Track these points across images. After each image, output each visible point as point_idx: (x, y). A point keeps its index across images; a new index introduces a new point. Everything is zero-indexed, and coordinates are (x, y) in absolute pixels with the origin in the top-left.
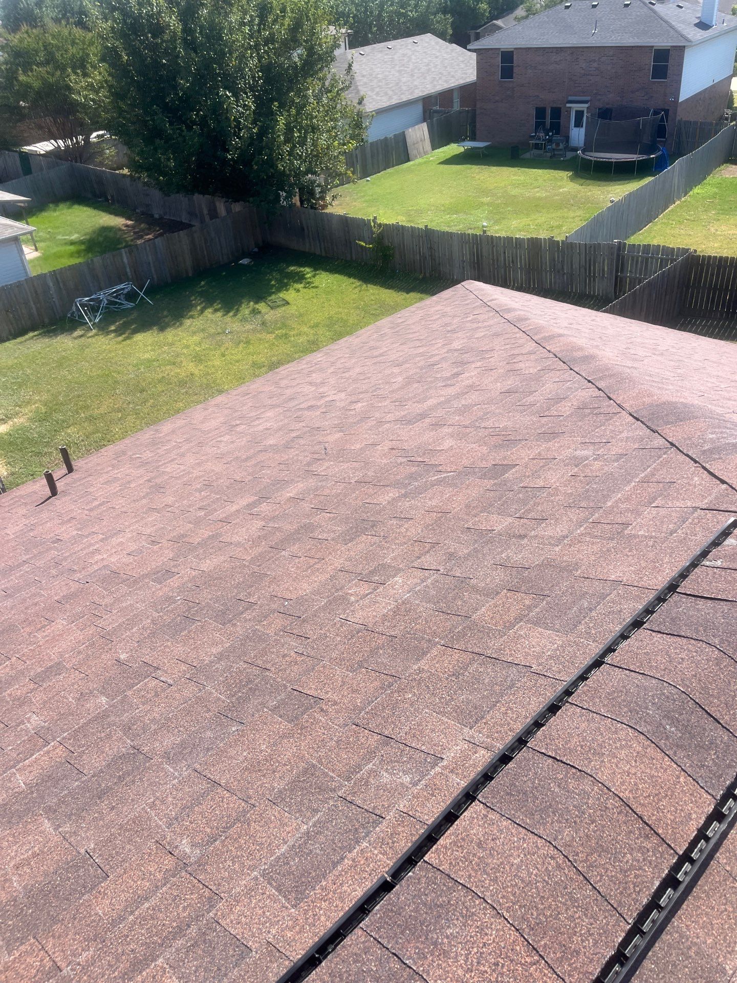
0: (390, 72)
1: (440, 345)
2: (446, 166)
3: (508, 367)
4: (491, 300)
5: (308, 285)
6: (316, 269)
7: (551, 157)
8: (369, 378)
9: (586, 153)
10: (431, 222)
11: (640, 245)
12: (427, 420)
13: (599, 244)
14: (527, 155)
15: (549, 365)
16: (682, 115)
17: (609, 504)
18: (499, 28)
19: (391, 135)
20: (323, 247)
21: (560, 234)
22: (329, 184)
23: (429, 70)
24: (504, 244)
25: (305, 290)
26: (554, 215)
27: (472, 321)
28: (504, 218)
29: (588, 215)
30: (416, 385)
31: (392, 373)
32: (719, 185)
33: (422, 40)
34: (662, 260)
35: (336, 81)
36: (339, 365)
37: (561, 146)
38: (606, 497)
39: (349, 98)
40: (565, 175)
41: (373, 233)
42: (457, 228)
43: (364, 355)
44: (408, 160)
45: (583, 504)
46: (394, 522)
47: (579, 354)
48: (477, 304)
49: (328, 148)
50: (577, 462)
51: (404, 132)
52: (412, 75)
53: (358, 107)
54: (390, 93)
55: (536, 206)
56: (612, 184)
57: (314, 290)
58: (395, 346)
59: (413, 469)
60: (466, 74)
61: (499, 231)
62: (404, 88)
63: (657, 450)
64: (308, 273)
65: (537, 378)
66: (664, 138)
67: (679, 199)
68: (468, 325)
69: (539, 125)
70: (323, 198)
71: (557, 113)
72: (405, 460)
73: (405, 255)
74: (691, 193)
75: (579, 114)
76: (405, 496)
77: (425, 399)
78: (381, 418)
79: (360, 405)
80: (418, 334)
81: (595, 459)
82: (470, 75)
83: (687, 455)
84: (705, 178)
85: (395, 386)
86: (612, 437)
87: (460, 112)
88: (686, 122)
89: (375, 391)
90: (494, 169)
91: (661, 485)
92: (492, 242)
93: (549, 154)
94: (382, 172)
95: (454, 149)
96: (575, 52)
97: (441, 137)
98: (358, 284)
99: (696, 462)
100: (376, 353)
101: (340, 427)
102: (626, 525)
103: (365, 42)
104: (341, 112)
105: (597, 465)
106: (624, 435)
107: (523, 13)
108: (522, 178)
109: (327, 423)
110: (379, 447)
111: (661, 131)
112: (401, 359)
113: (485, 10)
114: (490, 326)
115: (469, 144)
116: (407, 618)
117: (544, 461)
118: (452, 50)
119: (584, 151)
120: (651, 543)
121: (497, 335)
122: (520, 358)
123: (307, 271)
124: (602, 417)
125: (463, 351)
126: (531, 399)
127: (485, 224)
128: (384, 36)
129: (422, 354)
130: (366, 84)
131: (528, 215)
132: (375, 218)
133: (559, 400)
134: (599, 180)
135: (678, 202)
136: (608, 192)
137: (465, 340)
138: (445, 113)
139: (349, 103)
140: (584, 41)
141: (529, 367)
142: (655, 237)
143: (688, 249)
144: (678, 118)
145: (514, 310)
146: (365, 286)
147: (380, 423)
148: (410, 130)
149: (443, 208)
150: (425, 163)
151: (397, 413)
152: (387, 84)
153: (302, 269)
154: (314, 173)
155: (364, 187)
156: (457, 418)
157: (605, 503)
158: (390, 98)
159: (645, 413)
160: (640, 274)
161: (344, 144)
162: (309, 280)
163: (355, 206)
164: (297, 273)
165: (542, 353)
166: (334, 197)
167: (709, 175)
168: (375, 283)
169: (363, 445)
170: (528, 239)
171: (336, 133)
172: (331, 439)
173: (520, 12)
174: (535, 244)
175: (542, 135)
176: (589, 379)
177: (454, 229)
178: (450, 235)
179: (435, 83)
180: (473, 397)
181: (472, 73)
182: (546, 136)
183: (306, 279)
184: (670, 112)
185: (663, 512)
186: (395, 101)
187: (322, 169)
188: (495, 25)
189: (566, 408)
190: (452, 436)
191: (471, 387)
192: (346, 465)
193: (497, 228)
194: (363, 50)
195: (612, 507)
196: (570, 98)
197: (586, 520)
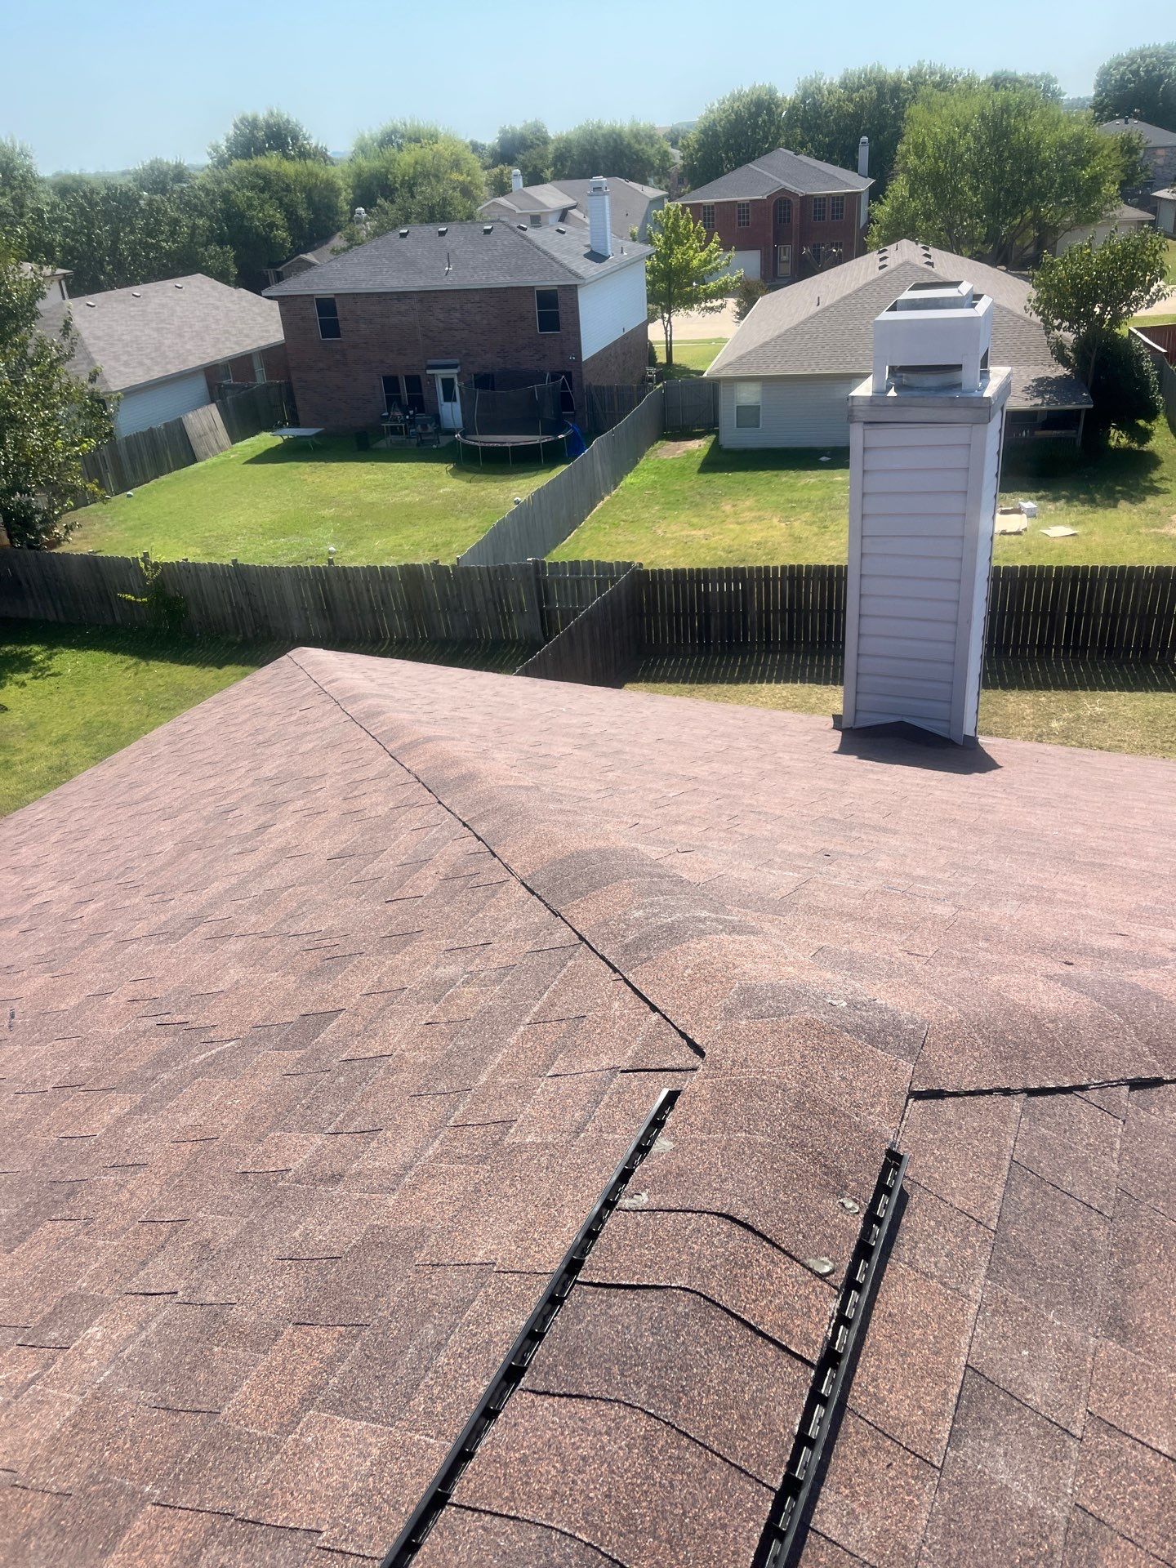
0: (142, 331)
1: (243, 771)
2: (258, 466)
3: (345, 806)
4: (330, 682)
5: (42, 672)
6: (51, 646)
7: (418, 445)
8: (117, 848)
9: (468, 437)
10: (244, 552)
11: (564, 563)
12: (203, 929)
13: (507, 566)
14: (382, 444)
15: (408, 798)
16: (590, 379)
17: (483, 1078)
18: (310, 265)
19: (160, 425)
20: (59, 606)
21: (449, 554)
22: (54, 507)
23: (207, 327)
24: (365, 577)
25: (36, 682)
26: (436, 528)
27: (298, 723)
28: (361, 538)
29: (486, 524)
30: (193, 856)
31: (159, 833)
32: (657, 471)
33: (189, 283)
34: (599, 581)
35: (45, 348)
36: (71, 826)
37: (430, 429)
38: (480, 1064)
39: (74, 372)
40: (442, 469)
41: (145, 579)
42: (289, 558)
43: (118, 801)
44: (194, 460)
45: (442, 1086)
46: (111, 1178)
47: (453, 773)
48: (309, 689)
49: (45, 451)
50: (439, 990)
51: (180, 420)
52: (181, 336)
53: (90, 386)
54: (148, 362)
55: (407, 516)
56: (513, 477)
57: (52, 680)
58: (172, 777)
59: (166, 1042)
60: (267, 331)
61: (354, 558)
62: (171, 355)
63: (559, 952)
64: (38, 653)
65: (386, 825)
66: (572, 410)
67: (608, 492)
68: (291, 729)
69: (393, 399)
70: (48, 532)
71: (414, 382)
72: (152, 1022)
73: (206, 608)
74: (622, 484)
75: (448, 384)
76: (141, 1109)
77: (207, 882)
78: (124, 933)
79: (92, 906)
80: (211, 752)
81: (467, 982)
82: (274, 333)
83: (602, 958)
84: (637, 463)
85: (159, 861)
86: (494, 934)
87: (267, 387)
88: (596, 388)
89: (123, 874)
90: (334, 465)
91: (564, 1025)
92: (346, 578)
93: (414, 441)
94: (152, 482)
95: (267, 440)
96: (427, 297)
97: (242, 423)
98: (132, 662)
99: (615, 970)
100: (138, 794)
101: (47, 963)
102: (507, 1123)
103: (96, 287)
104: (61, 395)
105: (468, 992)
106: (511, 926)
107: (342, 243)
108: (380, 476)
109: (26, 954)
110: (110, 1000)
111: (565, 402)
112: (176, 804)
113: (284, 240)
114: (324, 729)
115: (290, 432)
116: (97, 1437)
117: (386, 995)
118: (240, 298)
119: (464, 435)
120: (544, 1161)
121: (333, 746)
122: (364, 788)
123: (37, 652)
124: (480, 893)
125: (278, 780)
126: (374, 868)
127: (332, 549)
128: (127, 278)
129: (212, 792)
130: (103, 350)
131: (397, 530)
132: (146, 555)
133: (419, 863)
134: (494, 473)
135: (607, 498)
136: (510, 491)
137: (283, 760)
138: (244, 389)
139: (73, 379)
140: (434, 283)
141: (377, 804)
142: (585, 549)
143: (630, 564)
144: (585, 383)
145: (364, 696)
146: (144, 664)
147: (123, 942)
148: (190, 415)
149: (260, 530)
150: (222, 463)
151: (154, 919)
152: (139, 349)
153: (25, 649)
154: (26, 491)
155: (123, 505)
156: (253, 919)
157: (476, 1079)
158: (149, 369)
159: (542, 878)
160: (574, 604)
161: (74, 444)
162: (41, 665)
163: (111, 538)
164: (18, 657)
165: (397, 776)
166: (69, 529)
167: (641, 457)
168: (161, 658)
169: (83, 996)
170: (401, 567)
171: (56, 427)
172: (27, 989)
173: (338, 241)
174: (411, 573)
175: (398, 414)
176: (464, 819)
177: (283, 562)
178: (278, 571)
179: (221, 346)
180: (287, 871)
181: (277, 331)
182: (405, 415)
183: (35, 663)
184: (574, 375)
185: (565, 1084)
186: (157, 373)
187: (38, 483)
188: (303, 261)
189: (427, 881)
190: (240, 957)
191: (284, 852)
192: (43, 1049)
193: (352, 553)
194: (90, 300)
195: (487, 1086)
196: (430, 362)
197: (443, 1123)
